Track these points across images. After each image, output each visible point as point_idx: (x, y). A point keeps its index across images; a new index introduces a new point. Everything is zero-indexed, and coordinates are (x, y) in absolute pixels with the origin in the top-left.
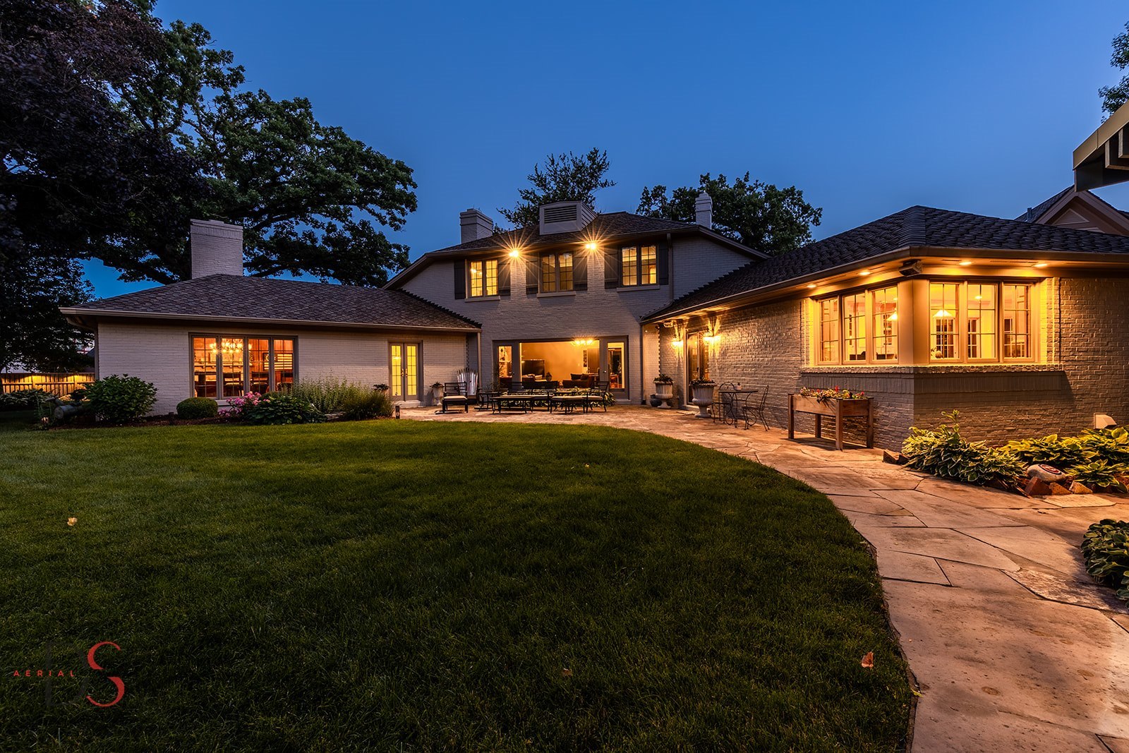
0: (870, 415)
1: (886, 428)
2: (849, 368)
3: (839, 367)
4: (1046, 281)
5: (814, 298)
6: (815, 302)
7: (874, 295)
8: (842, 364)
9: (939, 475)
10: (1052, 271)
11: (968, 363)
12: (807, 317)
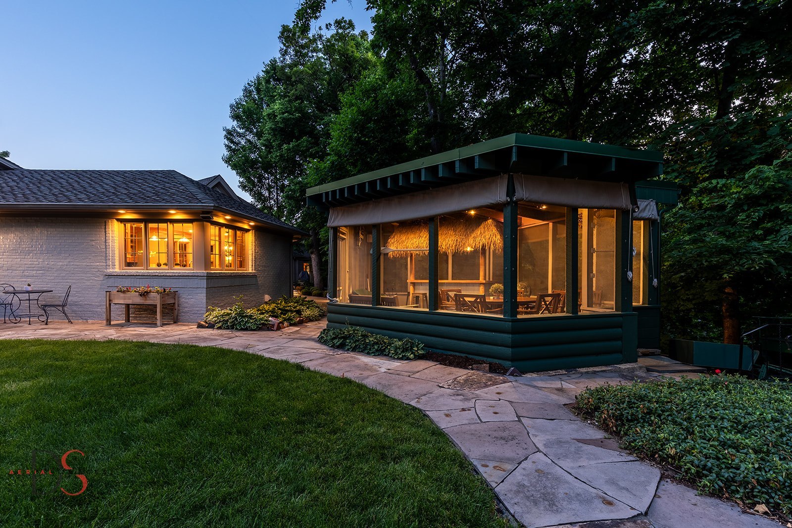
0: (176, 303)
1: (186, 309)
2: (157, 272)
3: (145, 271)
4: (251, 231)
5: (118, 220)
6: (120, 223)
7: (173, 225)
8: (147, 270)
9: (237, 329)
10: (254, 228)
11: (226, 270)
12: (113, 234)
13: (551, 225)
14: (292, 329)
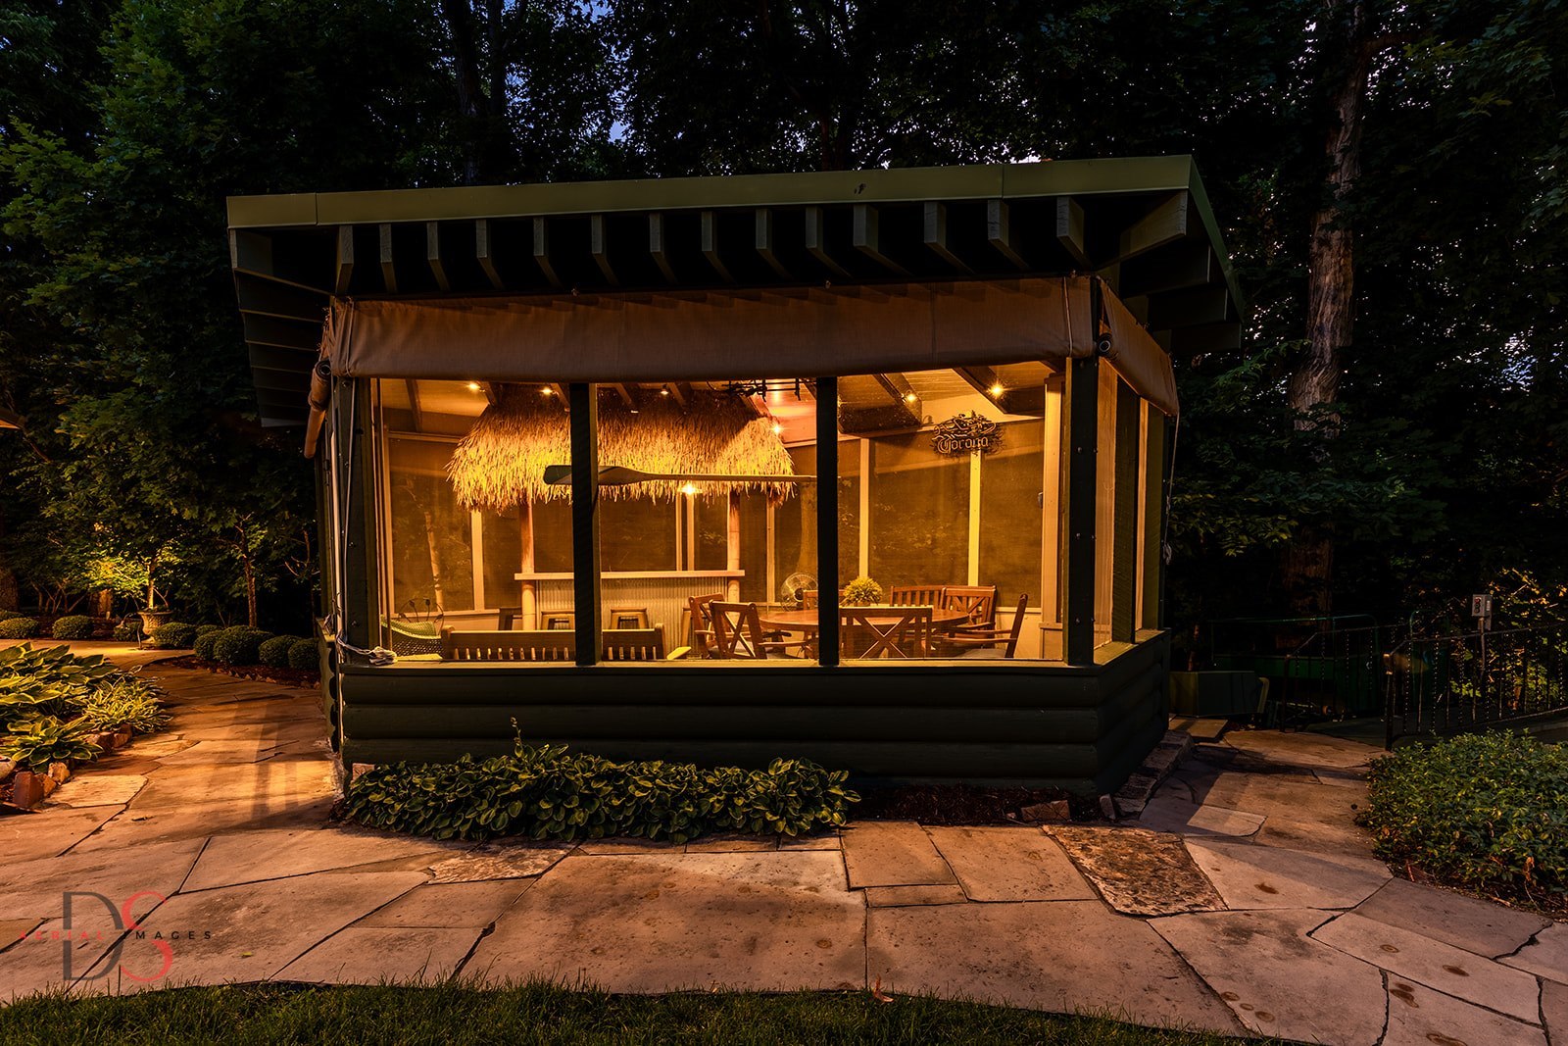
13: (865, 443)
14: (106, 787)
